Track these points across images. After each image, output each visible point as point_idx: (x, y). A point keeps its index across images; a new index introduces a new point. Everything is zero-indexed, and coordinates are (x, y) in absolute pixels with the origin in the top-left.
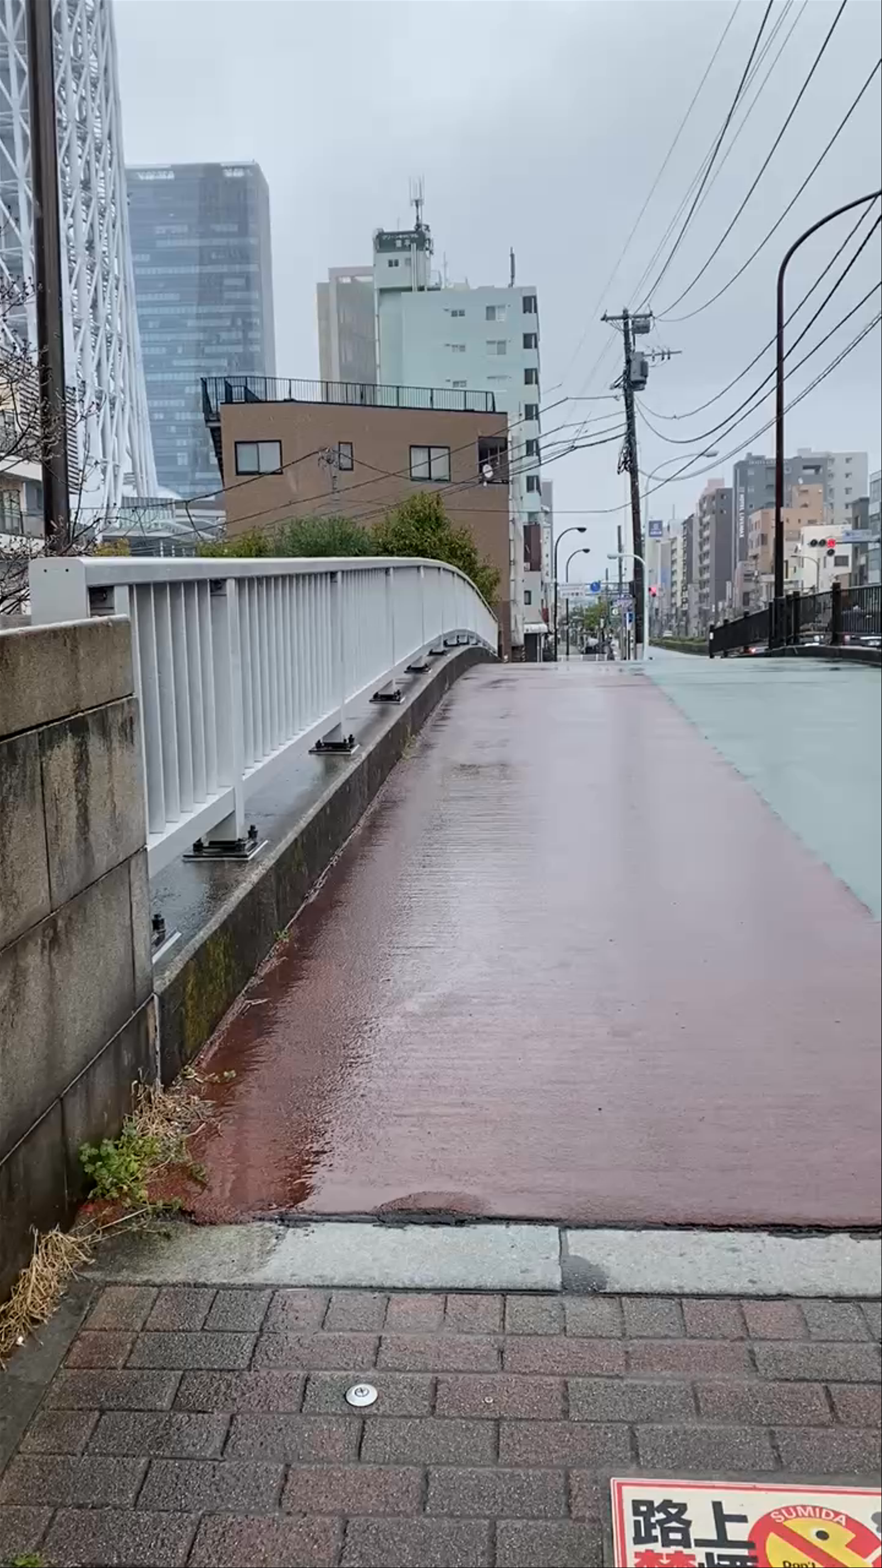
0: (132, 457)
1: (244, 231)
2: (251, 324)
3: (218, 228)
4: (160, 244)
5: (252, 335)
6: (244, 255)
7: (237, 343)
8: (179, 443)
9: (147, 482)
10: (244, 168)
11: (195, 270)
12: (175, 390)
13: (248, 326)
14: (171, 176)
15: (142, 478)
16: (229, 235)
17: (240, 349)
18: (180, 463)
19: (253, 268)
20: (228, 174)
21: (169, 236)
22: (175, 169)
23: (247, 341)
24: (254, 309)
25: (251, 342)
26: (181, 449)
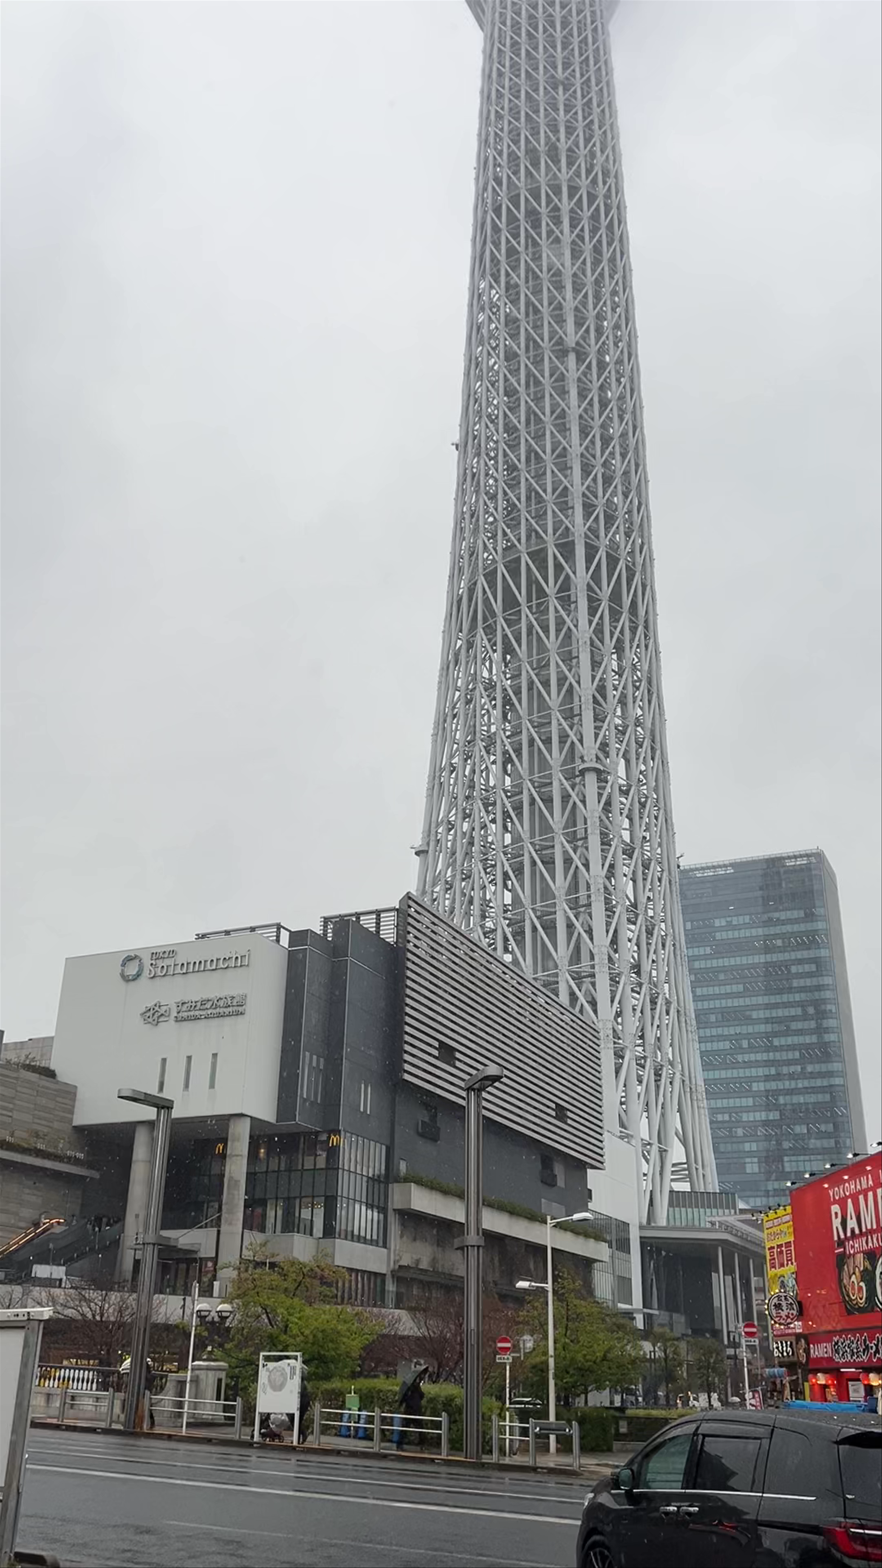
0: (684, 1143)
1: (810, 917)
2: (825, 1012)
3: (783, 916)
4: (718, 936)
5: (826, 1023)
6: (811, 940)
7: (810, 1032)
8: (747, 1147)
9: (704, 1176)
10: (808, 856)
11: (761, 959)
12: (741, 1088)
13: (822, 1015)
14: (730, 871)
15: (697, 1169)
16: (796, 921)
17: (814, 1039)
18: (748, 1171)
19: (824, 953)
20: (789, 863)
21: (730, 927)
22: (732, 865)
23: (820, 1030)
24: (828, 994)
25: (827, 1030)
26: (751, 1154)
